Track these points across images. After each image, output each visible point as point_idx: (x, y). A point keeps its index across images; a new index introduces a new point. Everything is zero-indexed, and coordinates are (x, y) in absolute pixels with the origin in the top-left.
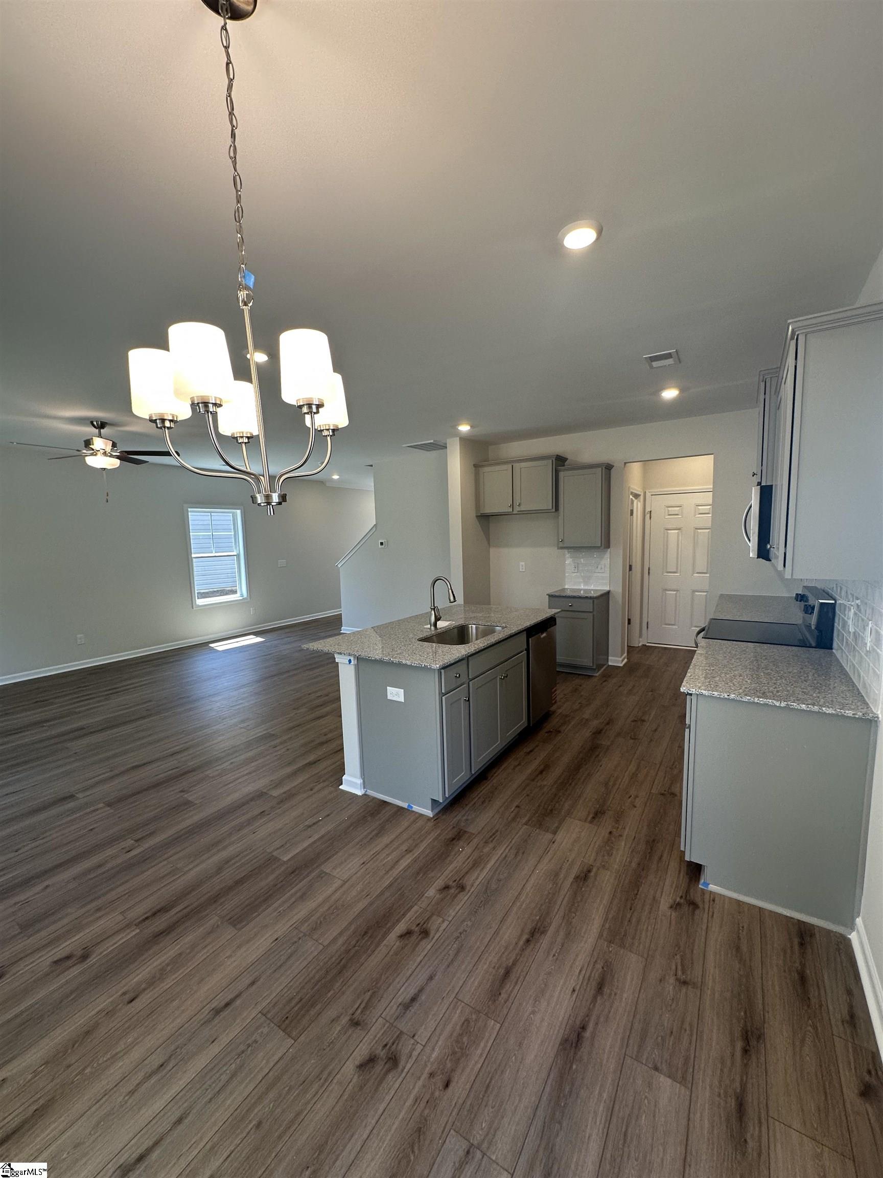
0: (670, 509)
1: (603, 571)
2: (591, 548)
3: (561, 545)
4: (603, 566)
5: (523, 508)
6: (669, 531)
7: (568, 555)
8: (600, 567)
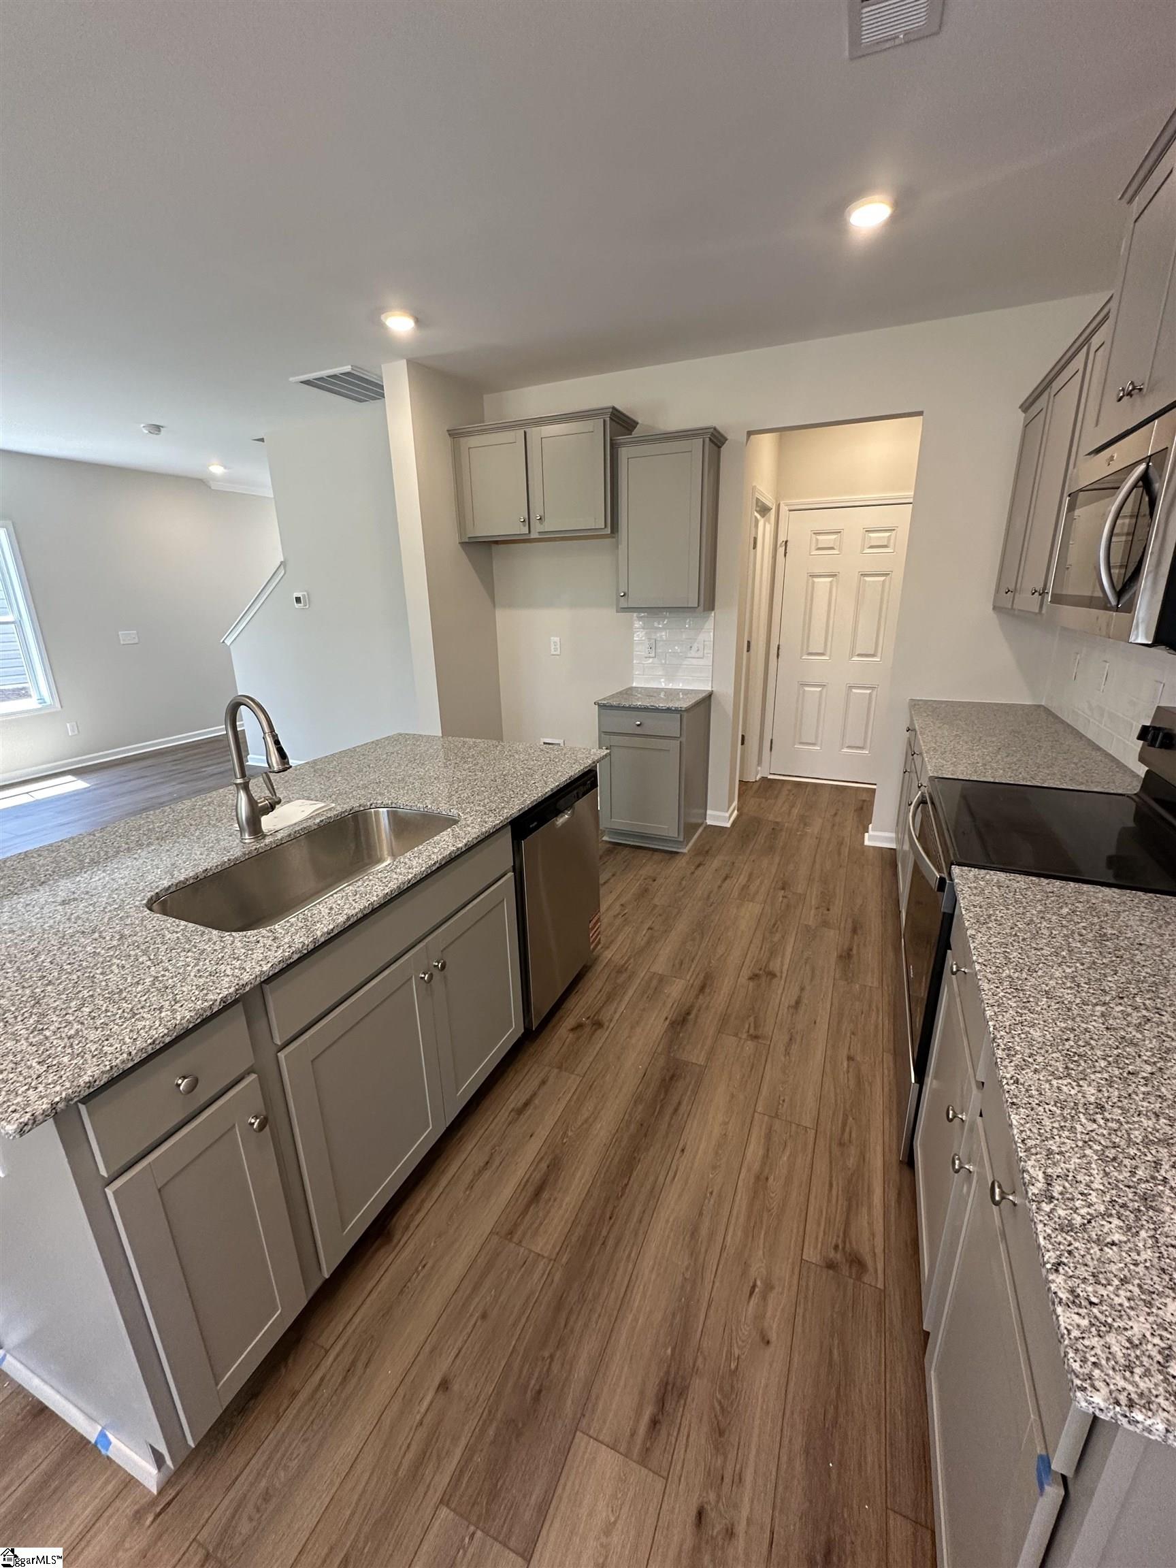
0: (820, 537)
1: (700, 654)
2: (678, 610)
3: (623, 604)
4: (701, 647)
5: (550, 525)
6: (816, 580)
7: (638, 624)
8: (695, 646)
